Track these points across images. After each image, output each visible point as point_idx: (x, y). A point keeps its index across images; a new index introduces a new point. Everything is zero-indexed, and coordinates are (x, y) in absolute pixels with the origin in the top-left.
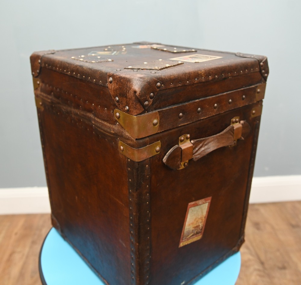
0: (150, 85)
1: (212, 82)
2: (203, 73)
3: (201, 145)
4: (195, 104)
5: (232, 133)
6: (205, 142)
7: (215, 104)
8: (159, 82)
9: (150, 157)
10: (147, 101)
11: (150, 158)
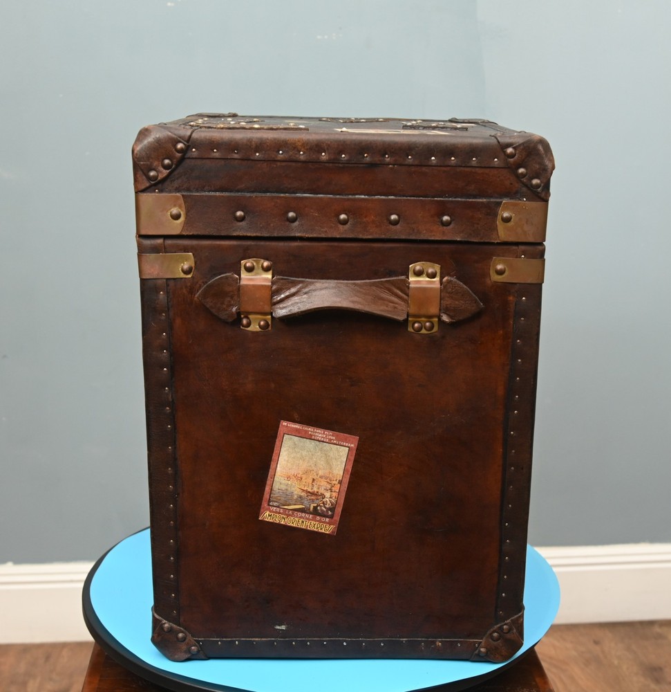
0: (160, 145)
1: (331, 165)
2: (300, 144)
3: (293, 290)
4: (278, 201)
5: (405, 297)
6: (304, 288)
7: (341, 214)
8: (180, 142)
9: (167, 277)
10: (154, 170)
11: (167, 279)
